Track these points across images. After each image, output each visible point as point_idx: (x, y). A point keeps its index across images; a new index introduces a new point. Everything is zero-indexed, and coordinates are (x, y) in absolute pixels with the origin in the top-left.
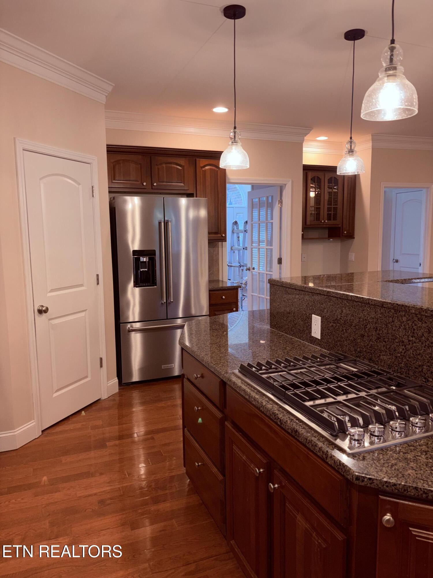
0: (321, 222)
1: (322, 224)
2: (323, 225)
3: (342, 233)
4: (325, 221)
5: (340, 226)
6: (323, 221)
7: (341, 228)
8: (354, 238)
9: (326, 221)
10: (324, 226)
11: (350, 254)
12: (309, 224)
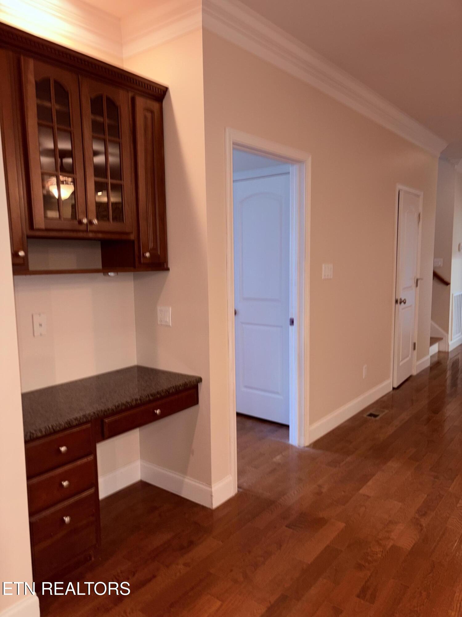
0: (80, 222)
1: (82, 228)
2: (87, 231)
3: (139, 257)
4: (90, 222)
5: (132, 237)
6: (85, 221)
7: (136, 242)
8: (168, 269)
9: (95, 221)
10: (91, 235)
11: (159, 308)
12: (43, 226)
